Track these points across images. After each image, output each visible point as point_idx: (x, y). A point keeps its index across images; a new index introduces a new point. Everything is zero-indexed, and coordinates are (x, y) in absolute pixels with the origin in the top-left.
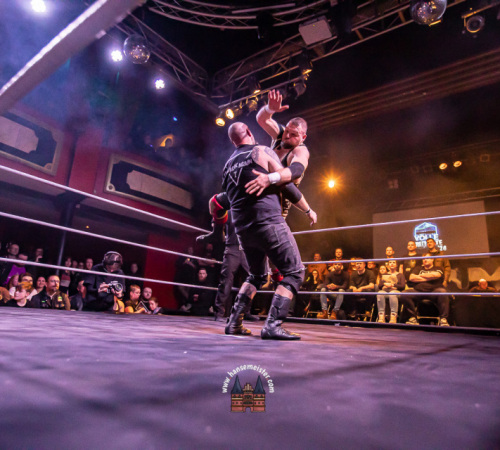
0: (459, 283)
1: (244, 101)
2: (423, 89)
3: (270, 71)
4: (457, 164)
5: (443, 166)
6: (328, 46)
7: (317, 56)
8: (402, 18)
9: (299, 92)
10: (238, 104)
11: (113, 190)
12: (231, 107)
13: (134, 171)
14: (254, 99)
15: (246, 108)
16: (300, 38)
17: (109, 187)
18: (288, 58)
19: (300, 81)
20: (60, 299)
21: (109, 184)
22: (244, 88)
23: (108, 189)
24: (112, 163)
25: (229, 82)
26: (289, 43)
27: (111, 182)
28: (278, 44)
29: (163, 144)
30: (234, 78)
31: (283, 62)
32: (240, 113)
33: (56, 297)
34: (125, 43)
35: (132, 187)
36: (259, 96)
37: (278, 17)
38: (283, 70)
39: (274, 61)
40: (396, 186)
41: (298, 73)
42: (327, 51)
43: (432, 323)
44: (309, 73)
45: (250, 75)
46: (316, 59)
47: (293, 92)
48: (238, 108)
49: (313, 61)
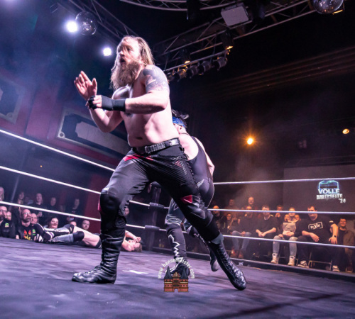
1: (176, 69)
2: (327, 66)
3: (199, 46)
6: (248, 27)
7: (238, 35)
9: (222, 63)
10: (171, 71)
11: (63, 137)
13: (82, 123)
14: (184, 68)
15: (177, 75)
16: (222, 21)
17: (60, 135)
18: (215, 35)
19: (223, 55)
20: (7, 225)
21: (60, 132)
22: (177, 59)
23: (59, 136)
24: (64, 115)
25: (165, 53)
26: (215, 23)
27: (62, 131)
28: (206, 24)
30: (169, 49)
31: (210, 39)
32: (173, 78)
33: (3, 224)
34: (77, 18)
35: (79, 136)
36: (188, 66)
38: (210, 45)
39: (202, 37)
40: (305, 145)
41: (222, 48)
42: (247, 32)
43: (327, 268)
44: (230, 49)
45: (183, 48)
46: (237, 38)
47: (216, 64)
48: (171, 74)
49: (235, 39)
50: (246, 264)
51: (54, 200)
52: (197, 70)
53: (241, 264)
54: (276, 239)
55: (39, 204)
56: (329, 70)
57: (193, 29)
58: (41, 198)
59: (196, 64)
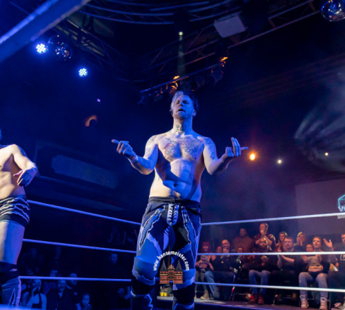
1: (165, 86)
6: (242, 36)
7: (233, 43)
8: (313, 8)
9: (218, 77)
10: (158, 89)
12: (152, 92)
14: (174, 84)
15: (166, 94)
16: (214, 28)
18: (205, 45)
19: (217, 68)
22: (163, 73)
25: (149, 68)
26: (205, 32)
28: (195, 33)
29: (88, 124)
30: (154, 64)
31: (200, 49)
35: (57, 171)
37: (194, 13)
38: (200, 56)
41: (216, 59)
42: (242, 40)
44: (225, 60)
46: (232, 46)
47: (211, 79)
48: (159, 92)
49: (229, 47)
59: (187, 79)
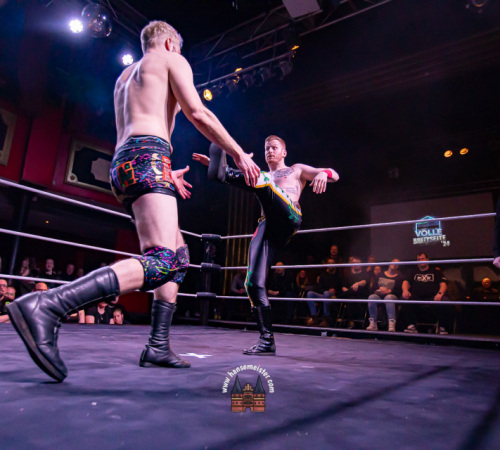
0: (463, 283)
1: (224, 80)
2: (425, 68)
4: (463, 152)
5: (448, 154)
6: (318, 19)
7: (306, 30)
9: (286, 69)
10: (217, 83)
11: (75, 181)
12: (209, 87)
13: (99, 159)
14: (235, 78)
15: (225, 89)
16: (284, 9)
17: (71, 178)
18: (274, 30)
19: (286, 59)
21: (70, 174)
22: (224, 65)
23: (69, 180)
24: (74, 150)
25: (207, 58)
26: (274, 14)
27: (73, 172)
28: (262, 15)
30: (213, 53)
31: (269, 35)
32: (220, 92)
34: (83, 13)
35: (97, 178)
36: (240, 74)
38: (267, 46)
39: (257, 34)
40: (397, 175)
41: (284, 49)
42: (317, 26)
43: (430, 331)
44: (297, 50)
45: (231, 51)
46: (304, 34)
47: (278, 71)
48: (218, 88)
49: (301, 35)
50: (330, 334)
51: (71, 267)
52: (253, 81)
53: (324, 334)
54: (372, 300)
55: (50, 273)
56: (427, 74)
57: (244, 24)
58: (52, 266)
59: (249, 72)
